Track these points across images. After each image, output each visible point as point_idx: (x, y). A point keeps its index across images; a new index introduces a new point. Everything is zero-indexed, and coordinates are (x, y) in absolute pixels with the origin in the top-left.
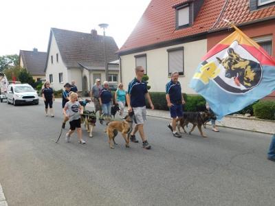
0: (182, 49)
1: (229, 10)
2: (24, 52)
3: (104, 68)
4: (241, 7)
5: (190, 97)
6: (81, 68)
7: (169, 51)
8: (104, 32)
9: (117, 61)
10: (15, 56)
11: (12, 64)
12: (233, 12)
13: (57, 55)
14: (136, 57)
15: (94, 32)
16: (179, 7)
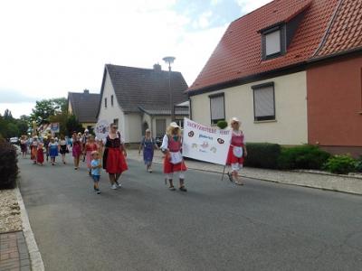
0: (272, 85)
1: (335, 32)
2: (74, 94)
3: (170, 112)
4: (352, 27)
5: (285, 149)
6: (141, 113)
7: (254, 88)
8: (170, 68)
9: (186, 103)
10: (62, 100)
11: (59, 110)
12: (341, 34)
13: (112, 97)
14: (211, 97)
15: (157, 67)
16: (265, 32)
